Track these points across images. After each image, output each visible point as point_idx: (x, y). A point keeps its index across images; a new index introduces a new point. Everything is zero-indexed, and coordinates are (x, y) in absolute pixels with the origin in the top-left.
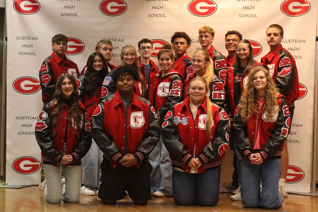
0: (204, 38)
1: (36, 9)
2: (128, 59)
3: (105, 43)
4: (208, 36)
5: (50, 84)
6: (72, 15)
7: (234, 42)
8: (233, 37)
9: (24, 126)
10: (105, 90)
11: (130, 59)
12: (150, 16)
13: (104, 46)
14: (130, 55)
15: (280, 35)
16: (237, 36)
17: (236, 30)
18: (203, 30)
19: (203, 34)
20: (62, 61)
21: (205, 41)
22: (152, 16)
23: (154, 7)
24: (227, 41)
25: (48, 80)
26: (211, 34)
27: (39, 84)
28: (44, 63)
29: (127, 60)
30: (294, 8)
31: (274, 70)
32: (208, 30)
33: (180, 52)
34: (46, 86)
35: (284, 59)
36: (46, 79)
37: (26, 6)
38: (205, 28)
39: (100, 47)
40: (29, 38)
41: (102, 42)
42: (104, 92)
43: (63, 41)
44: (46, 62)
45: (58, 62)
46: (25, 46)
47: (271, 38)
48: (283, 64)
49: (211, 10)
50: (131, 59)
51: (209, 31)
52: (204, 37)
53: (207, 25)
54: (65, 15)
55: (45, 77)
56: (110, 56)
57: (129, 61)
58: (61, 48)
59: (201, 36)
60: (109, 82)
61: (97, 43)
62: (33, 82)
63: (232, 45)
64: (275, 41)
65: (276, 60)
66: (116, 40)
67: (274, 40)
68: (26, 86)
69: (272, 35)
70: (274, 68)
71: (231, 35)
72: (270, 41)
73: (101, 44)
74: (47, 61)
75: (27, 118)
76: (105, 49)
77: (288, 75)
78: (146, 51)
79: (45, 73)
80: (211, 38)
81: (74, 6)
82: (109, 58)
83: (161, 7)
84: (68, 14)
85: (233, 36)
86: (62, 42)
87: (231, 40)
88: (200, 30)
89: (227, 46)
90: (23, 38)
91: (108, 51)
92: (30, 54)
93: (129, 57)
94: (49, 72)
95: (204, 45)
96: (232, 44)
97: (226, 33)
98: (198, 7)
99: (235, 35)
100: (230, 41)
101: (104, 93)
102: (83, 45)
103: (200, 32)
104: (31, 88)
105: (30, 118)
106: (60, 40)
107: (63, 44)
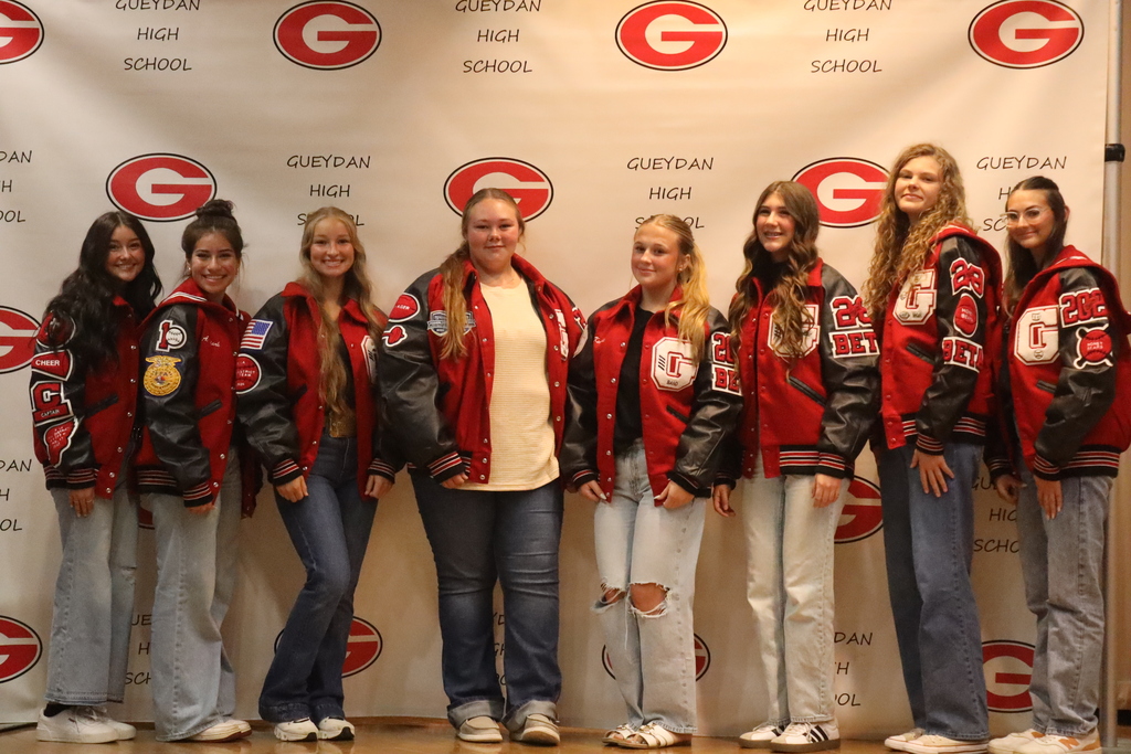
1: (25, 41)
2: (328, 258)
6: (169, 64)
10: (251, 366)
11: (333, 258)
12: (469, 67)
14: (333, 243)
22: (479, 67)
23: (484, 33)
27: (37, 333)
29: (323, 261)
30: (1021, 34)
42: (248, 373)
49: (705, 47)
50: (338, 258)
54: (140, 64)
57: (331, 264)
60: (264, 337)
62: (14, 327)
66: (339, 162)
81: (173, 31)
83: (514, 33)
84: (151, 61)
92: (4, 216)
93: (332, 250)
98: (653, 33)
101: (245, 379)
102: (211, 182)
104: (5, 350)
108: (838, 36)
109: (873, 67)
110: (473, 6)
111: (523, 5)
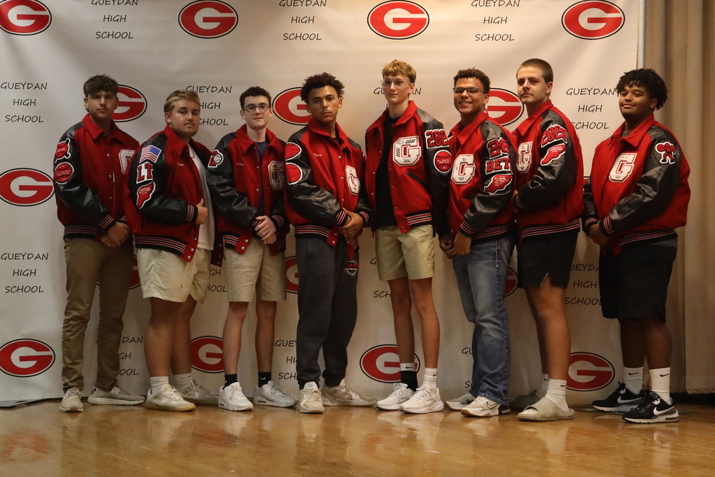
0: (393, 86)
1: (41, 22)
3: (182, 97)
4: (402, 82)
5: (71, 185)
6: (121, 35)
7: (471, 94)
8: (469, 82)
9: (19, 273)
12: (286, 37)
13: (181, 103)
15: (543, 80)
16: (478, 81)
17: (476, 68)
18: (391, 69)
19: (390, 77)
20: (103, 133)
21: (396, 92)
22: (292, 37)
23: (295, 18)
24: (456, 92)
25: (68, 175)
26: (408, 78)
27: (51, 183)
28: (64, 138)
30: (591, 20)
31: (530, 154)
32: (402, 68)
33: (329, 118)
34: (62, 188)
35: (550, 129)
36: (64, 173)
37: (20, 17)
38: (395, 64)
39: (173, 107)
40: (29, 86)
41: (177, 95)
43: (106, 90)
44: (68, 135)
45: (95, 136)
46: (20, 102)
47: (523, 88)
48: (548, 140)
49: (417, 26)
51: (403, 71)
52: (393, 84)
53: (400, 59)
54: (105, 35)
55: (63, 169)
56: (193, 125)
58: (101, 105)
59: (388, 83)
61: (168, 96)
62: (38, 180)
63: (467, 100)
64: (532, 95)
65: (534, 133)
66: (214, 89)
67: (530, 92)
68: (22, 188)
69: (526, 81)
70: (530, 150)
71: (465, 80)
72: (522, 95)
73: (175, 100)
74: (71, 135)
75: (26, 257)
76: (183, 110)
77: (557, 160)
78: (257, 114)
79: (64, 160)
80: (408, 86)
81: (123, 17)
82: (191, 130)
83: (311, 18)
84: (111, 33)
85: (471, 82)
86: (103, 93)
87: (465, 91)
88: (385, 69)
89: (459, 103)
90: (16, 86)
91: (190, 116)
92: (31, 119)
94: (72, 158)
95: (394, 100)
96: (467, 98)
97: (455, 74)
98: (388, 19)
99: (475, 78)
100: (463, 92)
102: (144, 101)
103: (386, 73)
104: (32, 193)
105: (30, 256)
106: (99, 88)
107: (107, 97)
108: (490, 21)
109: (510, 38)
110: (289, 4)
111: (316, 3)
